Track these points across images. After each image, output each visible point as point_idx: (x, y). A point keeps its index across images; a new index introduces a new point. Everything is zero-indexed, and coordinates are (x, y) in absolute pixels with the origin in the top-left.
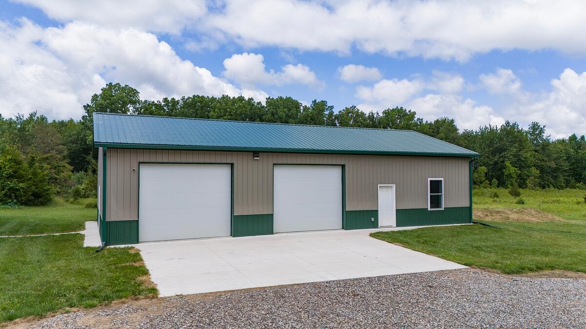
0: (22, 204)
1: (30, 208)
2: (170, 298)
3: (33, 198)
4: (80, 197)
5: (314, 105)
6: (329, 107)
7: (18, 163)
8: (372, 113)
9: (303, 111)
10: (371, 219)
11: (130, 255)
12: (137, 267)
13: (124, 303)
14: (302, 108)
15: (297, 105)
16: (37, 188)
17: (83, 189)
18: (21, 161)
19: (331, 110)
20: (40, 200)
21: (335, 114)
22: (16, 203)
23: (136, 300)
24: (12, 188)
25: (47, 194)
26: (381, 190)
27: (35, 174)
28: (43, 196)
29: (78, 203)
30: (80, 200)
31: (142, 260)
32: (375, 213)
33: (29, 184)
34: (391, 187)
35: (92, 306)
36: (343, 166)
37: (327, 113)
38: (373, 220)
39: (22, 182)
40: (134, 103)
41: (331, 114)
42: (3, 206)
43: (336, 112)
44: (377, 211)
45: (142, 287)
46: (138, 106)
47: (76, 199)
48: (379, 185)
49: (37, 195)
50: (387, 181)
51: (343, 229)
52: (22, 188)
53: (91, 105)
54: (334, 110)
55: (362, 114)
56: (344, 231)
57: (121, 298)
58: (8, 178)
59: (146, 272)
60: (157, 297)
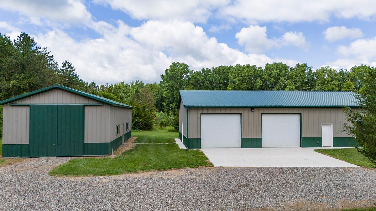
0: (141, 129)
1: (144, 131)
2: (218, 167)
3: (145, 126)
4: (164, 126)
5: (298, 67)
6: (309, 67)
7: (139, 109)
8: (342, 70)
9: (290, 71)
10: (317, 142)
11: (199, 152)
12: (203, 157)
13: (202, 167)
14: (289, 69)
15: (285, 67)
16: (146, 121)
17: (165, 122)
18: (140, 109)
19: (310, 69)
20: (148, 127)
21: (313, 72)
22: (138, 129)
23: (207, 166)
24: (136, 122)
25: (151, 124)
26: (324, 126)
27: (145, 115)
28: (149, 125)
29: (163, 129)
30: (163, 127)
31: (204, 154)
32: (320, 139)
33: (143, 120)
34: (330, 125)
35: (193, 167)
36: (300, 114)
37: (307, 71)
38: (318, 143)
39: (140, 119)
40: (186, 72)
41: (311, 72)
42: (134, 130)
43: (314, 70)
44: (321, 138)
45: (207, 163)
46: (189, 74)
47: (161, 127)
48: (322, 124)
49: (147, 125)
50: (327, 122)
51: (300, 147)
52: (140, 121)
53: (165, 75)
54: (312, 69)
55: (335, 71)
56: (301, 148)
57: (201, 166)
58: (134, 117)
59: (207, 159)
60: (213, 167)
